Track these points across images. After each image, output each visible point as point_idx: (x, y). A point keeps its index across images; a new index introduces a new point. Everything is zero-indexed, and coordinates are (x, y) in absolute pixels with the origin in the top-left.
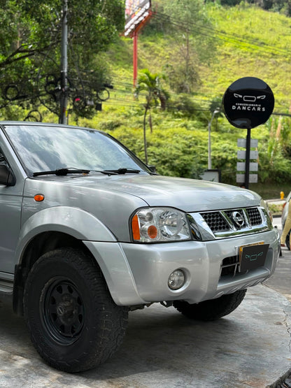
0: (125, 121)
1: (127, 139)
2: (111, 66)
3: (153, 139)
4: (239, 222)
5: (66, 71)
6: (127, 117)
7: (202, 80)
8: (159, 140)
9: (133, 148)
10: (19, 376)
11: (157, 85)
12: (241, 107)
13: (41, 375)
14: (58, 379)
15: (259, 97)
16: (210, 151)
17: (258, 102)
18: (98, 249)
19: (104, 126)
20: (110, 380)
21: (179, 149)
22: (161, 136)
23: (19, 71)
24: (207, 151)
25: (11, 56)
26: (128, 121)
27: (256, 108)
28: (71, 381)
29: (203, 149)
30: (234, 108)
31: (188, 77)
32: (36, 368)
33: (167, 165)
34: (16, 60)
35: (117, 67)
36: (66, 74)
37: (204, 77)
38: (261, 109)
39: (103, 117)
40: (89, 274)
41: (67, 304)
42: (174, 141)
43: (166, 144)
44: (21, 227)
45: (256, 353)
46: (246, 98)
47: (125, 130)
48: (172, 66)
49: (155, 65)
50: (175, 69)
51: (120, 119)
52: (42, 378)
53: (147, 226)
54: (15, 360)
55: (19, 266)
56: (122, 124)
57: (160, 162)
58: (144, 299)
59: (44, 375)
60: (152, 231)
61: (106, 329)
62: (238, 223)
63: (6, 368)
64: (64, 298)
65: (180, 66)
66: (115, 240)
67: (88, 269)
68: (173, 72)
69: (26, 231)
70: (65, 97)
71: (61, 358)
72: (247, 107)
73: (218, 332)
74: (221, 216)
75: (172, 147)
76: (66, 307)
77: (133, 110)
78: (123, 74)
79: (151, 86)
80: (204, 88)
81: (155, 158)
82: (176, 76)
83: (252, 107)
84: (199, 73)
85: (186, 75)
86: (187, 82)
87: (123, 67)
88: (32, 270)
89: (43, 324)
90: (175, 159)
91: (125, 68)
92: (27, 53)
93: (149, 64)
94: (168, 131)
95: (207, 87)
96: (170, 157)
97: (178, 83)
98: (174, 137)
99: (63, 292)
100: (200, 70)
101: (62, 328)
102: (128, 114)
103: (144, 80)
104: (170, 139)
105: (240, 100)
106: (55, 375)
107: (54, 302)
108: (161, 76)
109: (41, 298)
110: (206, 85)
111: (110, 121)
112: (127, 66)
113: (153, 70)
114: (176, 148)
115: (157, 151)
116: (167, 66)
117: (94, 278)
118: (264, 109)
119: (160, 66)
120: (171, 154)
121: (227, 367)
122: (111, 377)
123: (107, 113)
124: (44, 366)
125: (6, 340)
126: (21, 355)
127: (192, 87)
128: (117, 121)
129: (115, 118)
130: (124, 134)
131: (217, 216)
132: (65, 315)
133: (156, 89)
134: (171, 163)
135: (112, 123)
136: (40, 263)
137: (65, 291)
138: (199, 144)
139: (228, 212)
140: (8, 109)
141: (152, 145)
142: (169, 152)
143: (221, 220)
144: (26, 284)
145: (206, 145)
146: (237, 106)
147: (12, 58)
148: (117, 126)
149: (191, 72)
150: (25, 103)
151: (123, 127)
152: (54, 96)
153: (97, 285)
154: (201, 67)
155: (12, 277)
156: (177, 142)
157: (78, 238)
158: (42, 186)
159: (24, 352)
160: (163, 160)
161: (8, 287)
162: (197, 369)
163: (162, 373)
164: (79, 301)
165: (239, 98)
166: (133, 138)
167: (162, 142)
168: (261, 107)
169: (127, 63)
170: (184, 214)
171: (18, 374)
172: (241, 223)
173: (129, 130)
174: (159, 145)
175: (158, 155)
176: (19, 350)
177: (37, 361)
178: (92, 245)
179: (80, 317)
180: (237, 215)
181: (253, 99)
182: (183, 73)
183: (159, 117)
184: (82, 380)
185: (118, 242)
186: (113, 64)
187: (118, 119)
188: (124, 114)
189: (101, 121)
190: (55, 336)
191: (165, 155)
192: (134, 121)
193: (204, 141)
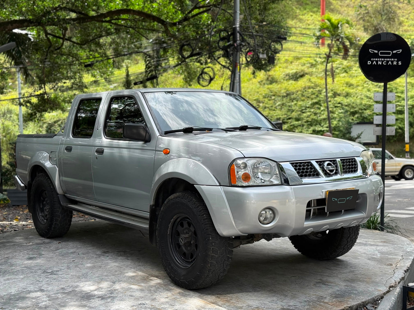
0: (310, 70)
1: (312, 90)
2: (298, 11)
3: (341, 89)
4: (330, 170)
5: (238, 25)
6: (312, 65)
7: (401, 19)
8: (347, 90)
9: (318, 99)
10: (150, 290)
11: (340, 31)
12: (377, 62)
13: (167, 290)
14: (179, 293)
15: (395, 52)
16: (408, 100)
17: (394, 56)
18: (205, 192)
19: (287, 77)
20: (219, 296)
21: (370, 98)
22: (350, 85)
23: (197, 27)
24: (404, 99)
25: (189, 13)
26: (314, 70)
27: (392, 62)
28: (188, 295)
29: (399, 97)
30: (369, 63)
31: (384, 17)
32: (165, 285)
33: (356, 116)
34: (194, 16)
35: (305, 12)
36: (238, 29)
37: (403, 16)
38: (398, 63)
39: (286, 67)
40: (200, 211)
41: (187, 236)
42: (365, 90)
43: (356, 94)
44: (154, 175)
45: (352, 285)
46: (381, 53)
47: (310, 80)
48: (366, 6)
49: (348, 6)
50: (370, 9)
51: (306, 69)
52: (167, 292)
53: (241, 173)
54: (151, 280)
55: (153, 205)
56: (307, 74)
57: (349, 113)
58: (241, 232)
59: (169, 290)
60: (246, 177)
61: (213, 254)
62: (328, 171)
63: (143, 284)
64: (185, 232)
65: (375, 5)
66: (218, 184)
67: (200, 207)
68: (368, 13)
69: (157, 178)
70: (237, 52)
71: (182, 278)
72: (382, 61)
73: (328, 269)
74: (312, 165)
75: (363, 97)
76: (186, 238)
77: (320, 57)
78: (311, 18)
79: (333, 32)
80: (405, 28)
81: (343, 109)
82: (371, 17)
83: (388, 62)
84: (398, 11)
85: (382, 15)
86: (383, 23)
87: (312, 12)
88: (162, 209)
89: (171, 251)
90: (365, 110)
91: (314, 12)
92: (205, 9)
93: (341, 6)
94: (358, 79)
95: (409, 26)
96: (360, 107)
97: (372, 24)
98: (365, 85)
99: (184, 227)
100: (399, 8)
101: (184, 254)
102: (314, 63)
103: (325, 27)
104: (360, 88)
105: (376, 56)
106: (178, 290)
107: (178, 234)
108: (344, 21)
109: (169, 231)
110: (407, 24)
111: (294, 71)
112: (315, 9)
113: (346, 12)
114: (367, 97)
115: (345, 101)
116: (361, 7)
117: (204, 214)
118: (400, 63)
119: (353, 7)
120: (361, 104)
121: (319, 293)
122: (220, 294)
123: (291, 62)
124: (172, 284)
125: (149, 267)
126: (157, 277)
127: (390, 27)
128: (302, 71)
129: (300, 68)
130: (309, 84)
131: (308, 166)
132: (185, 244)
133: (338, 35)
134: (361, 113)
135: (296, 73)
136: (167, 203)
137: (186, 225)
138: (395, 91)
139: (321, 162)
140: (187, 66)
141: (339, 95)
142: (358, 101)
143: (311, 168)
144: (158, 220)
145: (402, 92)
146: (372, 62)
147: (190, 15)
148: (302, 76)
149: (388, 11)
150: (203, 59)
151: (307, 77)
152: (227, 51)
153: (206, 220)
154: (401, 5)
155: (147, 215)
156: (369, 90)
157: (191, 183)
158: (169, 142)
159: (160, 275)
160: (352, 110)
161: (146, 223)
162: (293, 292)
163: (262, 294)
164: (195, 233)
165: (374, 53)
166: (318, 88)
167: (351, 91)
168: (398, 62)
169: (315, 7)
170: (275, 163)
171: (150, 288)
172: (331, 171)
173: (314, 79)
174: (347, 95)
175: (346, 106)
176: (157, 273)
177: (167, 281)
178: (201, 188)
179: (196, 246)
180: (329, 164)
181: (389, 53)
182: (379, 12)
183: (348, 64)
184: (197, 294)
185: (220, 185)
186: (300, 9)
187: (303, 68)
188: (310, 63)
189: (284, 72)
190: (178, 260)
191: (354, 105)
192: (320, 70)
193: (401, 89)
